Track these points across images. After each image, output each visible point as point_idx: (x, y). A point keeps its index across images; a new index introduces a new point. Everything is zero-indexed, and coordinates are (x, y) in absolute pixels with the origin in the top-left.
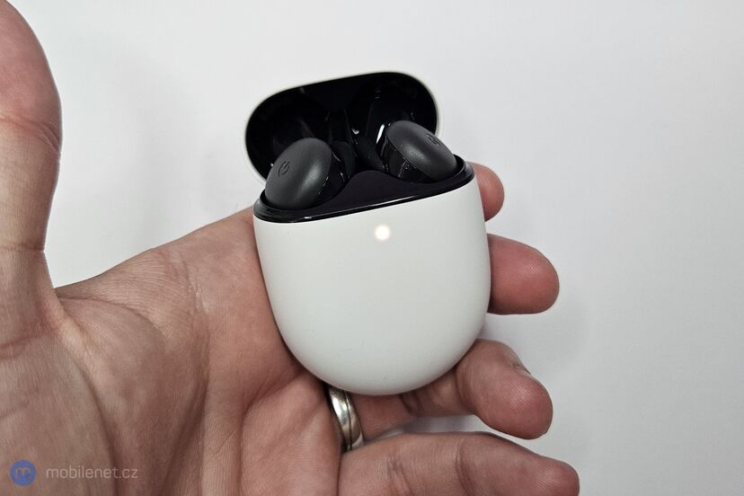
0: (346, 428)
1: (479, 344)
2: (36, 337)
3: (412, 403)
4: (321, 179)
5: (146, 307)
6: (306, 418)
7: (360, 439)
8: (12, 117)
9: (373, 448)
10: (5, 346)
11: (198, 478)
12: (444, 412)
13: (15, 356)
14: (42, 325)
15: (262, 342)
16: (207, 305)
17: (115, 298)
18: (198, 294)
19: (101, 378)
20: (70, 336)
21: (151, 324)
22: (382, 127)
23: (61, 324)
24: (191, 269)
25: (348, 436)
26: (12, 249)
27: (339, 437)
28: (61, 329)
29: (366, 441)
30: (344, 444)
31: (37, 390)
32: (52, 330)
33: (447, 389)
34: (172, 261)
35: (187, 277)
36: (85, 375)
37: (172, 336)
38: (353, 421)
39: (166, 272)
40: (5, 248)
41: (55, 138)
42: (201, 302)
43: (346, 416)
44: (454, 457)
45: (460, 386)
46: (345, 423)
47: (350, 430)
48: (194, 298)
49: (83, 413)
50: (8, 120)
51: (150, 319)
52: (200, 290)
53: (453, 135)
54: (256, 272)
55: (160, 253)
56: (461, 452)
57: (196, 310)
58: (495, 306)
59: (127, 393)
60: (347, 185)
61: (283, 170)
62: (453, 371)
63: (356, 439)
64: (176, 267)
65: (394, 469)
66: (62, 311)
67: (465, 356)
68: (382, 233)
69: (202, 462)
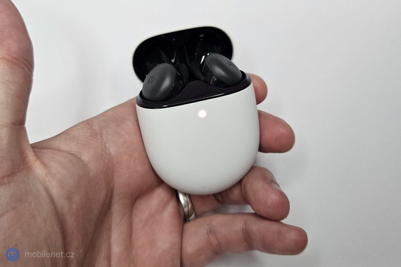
0: (186, 210)
1: (253, 169)
2: (20, 172)
3: (220, 198)
4: (171, 85)
5: (80, 152)
6: (165, 205)
7: (193, 215)
8: (6, 56)
9: (200, 221)
10: (3, 178)
11: (109, 238)
12: (235, 203)
13: (9, 183)
14: (23, 165)
15: (141, 168)
16: (112, 150)
17: (64, 148)
18: (107, 145)
19: (55, 192)
20: (38, 169)
21: (82, 161)
22: (204, 57)
23: (34, 163)
24: (104, 132)
25: (187, 214)
26: (7, 126)
27: (182, 214)
28: (34, 166)
29: (197, 217)
30: (185, 218)
31: (21, 200)
32: (30, 167)
33: (236, 192)
34: (94, 128)
35: (102, 136)
36: (47, 190)
37: (94, 167)
38: (190, 206)
39: (91, 134)
40: (3, 126)
41: (30, 66)
42: (109, 149)
43: (186, 204)
44: (242, 226)
45: (243, 190)
46: (185, 207)
47: (188, 211)
48: (105, 147)
49: (46, 210)
50: (4, 58)
51: (82, 159)
52: (108, 143)
53: (241, 61)
54: (138, 132)
55: (88, 124)
56: (245, 224)
57: (106, 153)
58: (262, 149)
59: (69, 198)
60: (185, 88)
61: (151, 81)
62: (240, 183)
63: (191, 215)
64: (96, 131)
65: (210, 232)
66: (34, 157)
67: (246, 175)
68: (202, 114)
69: (111, 229)
